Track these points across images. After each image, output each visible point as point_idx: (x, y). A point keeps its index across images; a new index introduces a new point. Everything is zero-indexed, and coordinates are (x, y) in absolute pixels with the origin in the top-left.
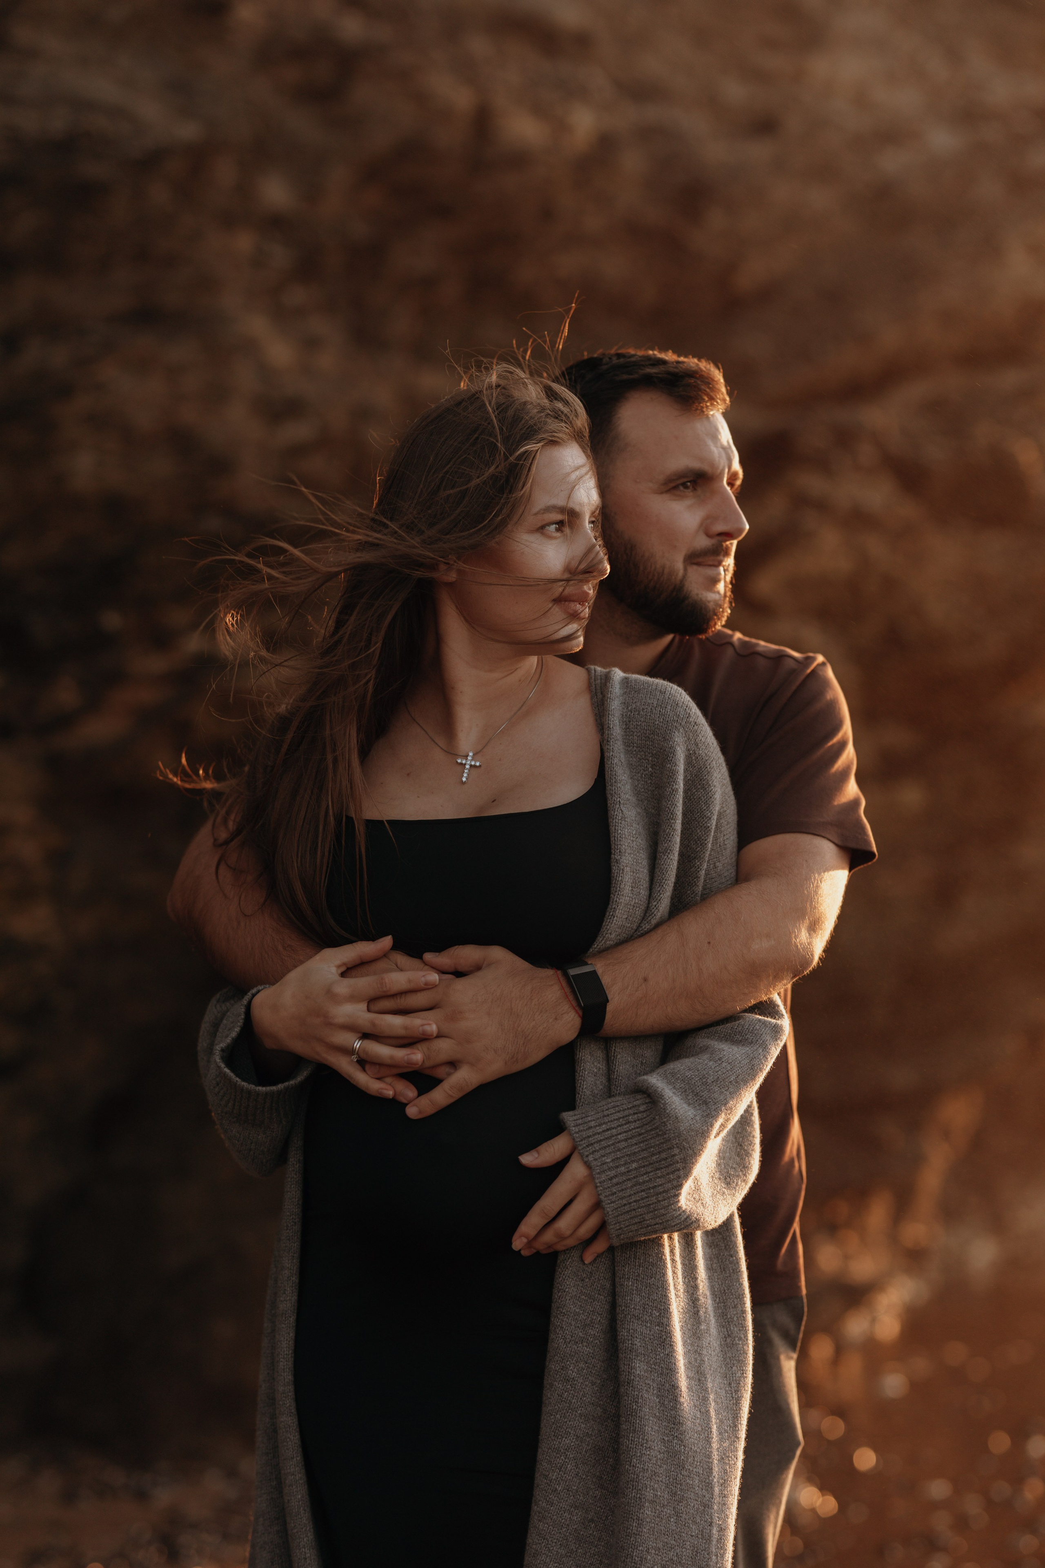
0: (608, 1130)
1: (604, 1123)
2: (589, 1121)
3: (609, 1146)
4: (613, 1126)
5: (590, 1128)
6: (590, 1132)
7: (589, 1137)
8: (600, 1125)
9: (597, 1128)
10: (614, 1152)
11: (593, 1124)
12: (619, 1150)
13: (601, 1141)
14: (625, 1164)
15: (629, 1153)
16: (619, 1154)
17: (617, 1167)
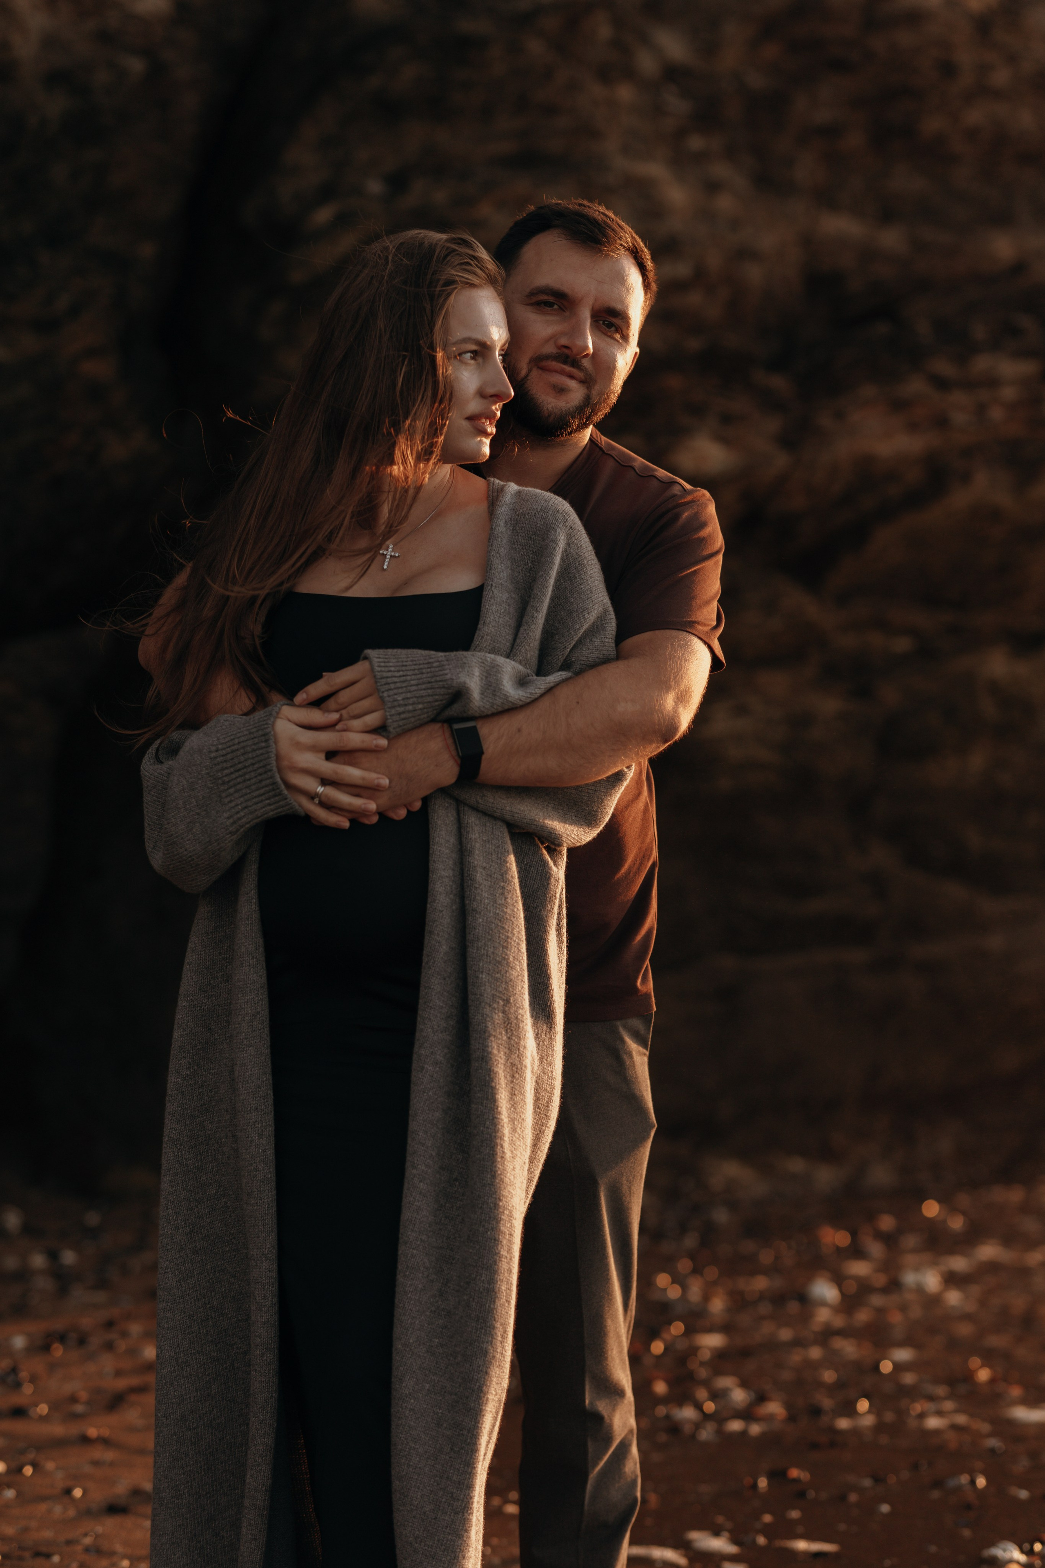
0: (404, 676)
1: (402, 671)
2: (390, 666)
3: (402, 687)
4: (408, 674)
5: (390, 671)
6: (390, 674)
7: (387, 677)
8: (399, 671)
9: (396, 673)
10: (405, 693)
11: (393, 669)
12: (410, 692)
13: (396, 682)
14: (413, 704)
15: (417, 695)
16: (409, 695)
17: (406, 705)
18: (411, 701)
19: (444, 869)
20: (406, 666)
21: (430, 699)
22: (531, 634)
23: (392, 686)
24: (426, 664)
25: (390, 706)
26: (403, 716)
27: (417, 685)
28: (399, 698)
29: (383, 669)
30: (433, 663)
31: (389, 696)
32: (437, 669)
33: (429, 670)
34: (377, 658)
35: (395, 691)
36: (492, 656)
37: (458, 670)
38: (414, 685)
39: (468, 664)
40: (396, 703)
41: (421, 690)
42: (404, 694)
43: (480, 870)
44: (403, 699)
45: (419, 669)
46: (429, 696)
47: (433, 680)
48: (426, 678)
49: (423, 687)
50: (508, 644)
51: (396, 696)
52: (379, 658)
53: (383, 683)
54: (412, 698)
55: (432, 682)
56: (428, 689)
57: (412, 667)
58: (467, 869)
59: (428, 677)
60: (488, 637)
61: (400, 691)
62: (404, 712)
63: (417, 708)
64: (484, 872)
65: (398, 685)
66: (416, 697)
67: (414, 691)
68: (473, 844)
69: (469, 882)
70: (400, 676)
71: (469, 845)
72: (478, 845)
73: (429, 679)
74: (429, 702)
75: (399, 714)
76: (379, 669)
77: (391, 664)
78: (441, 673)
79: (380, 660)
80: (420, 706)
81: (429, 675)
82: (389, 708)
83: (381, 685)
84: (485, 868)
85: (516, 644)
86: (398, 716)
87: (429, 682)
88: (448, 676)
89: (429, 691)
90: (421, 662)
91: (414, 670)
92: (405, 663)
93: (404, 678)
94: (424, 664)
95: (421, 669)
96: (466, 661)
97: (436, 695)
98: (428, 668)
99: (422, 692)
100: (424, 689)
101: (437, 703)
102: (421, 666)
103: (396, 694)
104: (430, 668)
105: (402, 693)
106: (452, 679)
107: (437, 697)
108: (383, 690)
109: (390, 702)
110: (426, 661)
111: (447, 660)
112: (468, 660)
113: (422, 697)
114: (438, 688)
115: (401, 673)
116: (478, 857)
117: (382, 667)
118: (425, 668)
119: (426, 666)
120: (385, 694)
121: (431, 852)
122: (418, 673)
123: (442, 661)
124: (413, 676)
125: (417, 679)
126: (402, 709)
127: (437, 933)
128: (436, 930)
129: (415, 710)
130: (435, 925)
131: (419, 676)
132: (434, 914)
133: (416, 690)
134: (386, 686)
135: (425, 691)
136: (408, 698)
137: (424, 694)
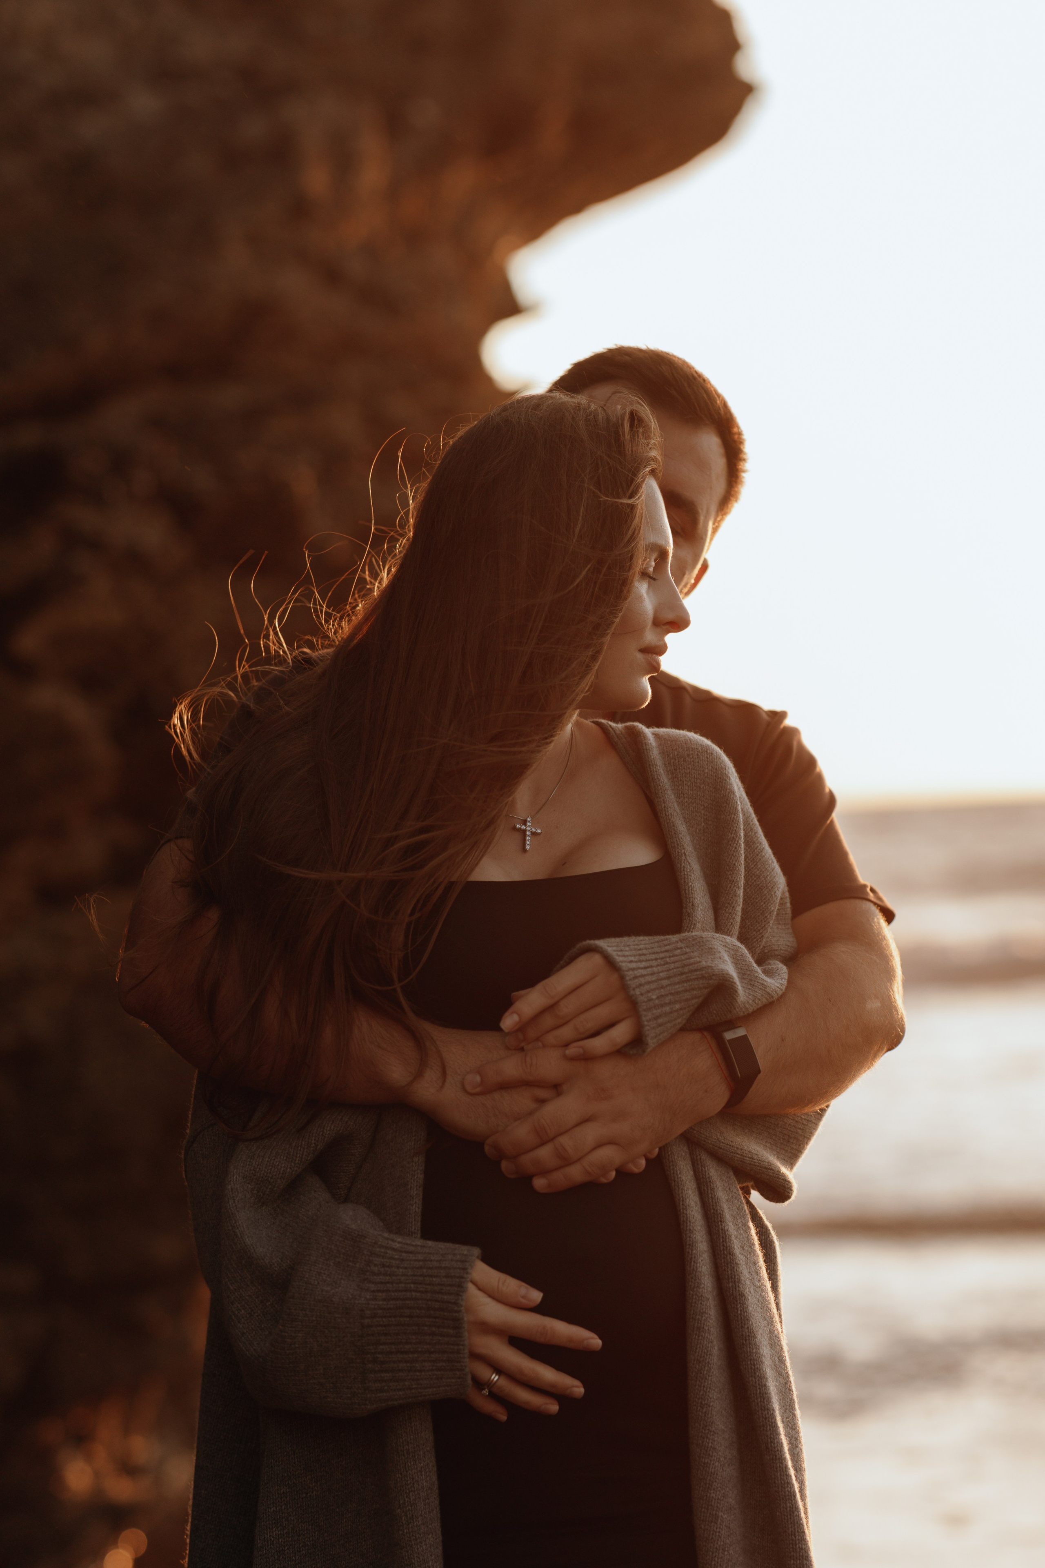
0: (649, 967)
1: (644, 961)
2: (629, 956)
3: (652, 982)
4: (651, 965)
5: (632, 962)
6: (633, 965)
8: (640, 961)
9: (639, 963)
10: (658, 989)
11: (633, 959)
15: (673, 991)
18: (667, 1000)
20: (644, 954)
21: (687, 995)
23: (642, 980)
24: (665, 951)
25: (645, 1007)
26: (660, 1021)
27: (668, 978)
28: (654, 997)
29: (624, 959)
30: (672, 950)
31: (642, 994)
32: (683, 957)
33: (673, 958)
35: (647, 987)
38: (664, 979)
39: (714, 948)
40: (651, 1004)
41: (675, 984)
42: (657, 991)
44: (658, 998)
45: (661, 959)
46: (686, 991)
47: (685, 970)
48: (675, 968)
49: (677, 979)
51: (650, 994)
53: (632, 976)
54: (667, 995)
55: (685, 973)
56: (683, 982)
57: (653, 956)
59: (678, 968)
61: (653, 986)
62: (659, 1016)
63: (674, 1009)
65: (649, 978)
66: (671, 994)
67: (667, 986)
70: (645, 968)
73: (680, 969)
74: (687, 1000)
75: (656, 1018)
77: (628, 953)
79: (614, 949)
80: (677, 1006)
81: (677, 965)
82: (645, 1010)
83: (630, 980)
86: (655, 1022)
87: (682, 974)
88: (703, 964)
89: (685, 985)
91: (655, 960)
93: (649, 970)
94: (662, 951)
95: (663, 957)
97: (693, 989)
98: (671, 956)
99: (677, 986)
100: (679, 983)
101: (694, 1001)
102: (663, 954)
103: (648, 992)
105: (654, 990)
106: (709, 967)
107: (695, 992)
108: (634, 986)
109: (644, 1002)
113: (678, 993)
114: (694, 979)
115: (644, 963)
117: (621, 956)
118: (667, 957)
119: (667, 954)
120: (638, 992)
122: (662, 963)
124: (659, 968)
125: (666, 971)
126: (657, 1012)
127: (708, 1329)
128: (706, 1326)
129: (671, 1013)
130: (704, 1318)
131: (666, 966)
132: (701, 1303)
133: (669, 985)
134: (637, 980)
135: (680, 986)
136: (662, 996)
137: (679, 990)
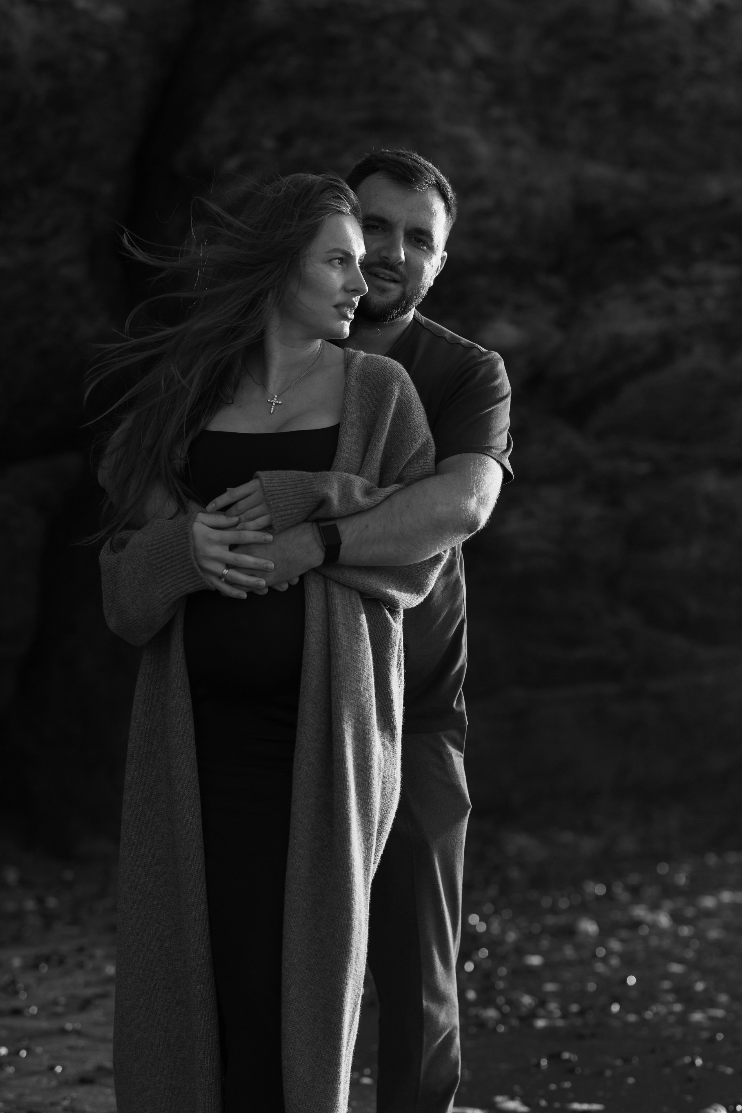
0: (284, 489)
1: (283, 486)
2: (274, 483)
3: (283, 498)
4: (287, 488)
5: (274, 486)
6: (274, 488)
7: (272, 491)
8: (280, 486)
9: (278, 487)
10: (285, 501)
11: (276, 485)
12: (288, 501)
13: (279, 494)
14: (290, 509)
15: (294, 503)
16: (288, 503)
17: (286, 510)
18: (289, 507)
19: (316, 626)
20: (286, 482)
21: (303, 505)
22: (374, 458)
23: (276, 497)
24: (300, 480)
26: (284, 518)
27: (294, 496)
28: (281, 505)
29: (269, 485)
30: (304, 480)
31: (274, 504)
32: (307, 484)
33: (302, 485)
34: (265, 477)
35: (278, 500)
36: (347, 474)
37: (322, 485)
38: (291, 496)
39: (330, 480)
40: (279, 509)
41: (297, 499)
42: (284, 503)
43: (341, 626)
44: (284, 506)
45: (294, 484)
46: (302, 503)
47: (305, 492)
48: (300, 490)
49: (298, 497)
50: (358, 465)
51: (278, 504)
52: (266, 477)
53: (269, 495)
54: (290, 505)
55: (304, 494)
56: (302, 498)
57: (290, 483)
58: (332, 625)
59: (302, 490)
60: (344, 460)
61: (282, 500)
62: (284, 515)
63: (294, 512)
64: (344, 627)
65: (280, 496)
66: (293, 504)
67: (291, 500)
68: (336, 607)
69: (333, 635)
70: (282, 490)
71: (333, 608)
72: (339, 608)
73: (302, 491)
74: (303, 508)
75: (281, 516)
76: (267, 485)
77: (275, 481)
78: (310, 487)
79: (267, 478)
80: (296, 511)
82: (274, 512)
83: (268, 497)
84: (344, 624)
85: (363, 464)
86: (280, 518)
87: (302, 494)
88: (316, 489)
89: (302, 500)
90: (296, 479)
91: (291, 485)
92: (284, 481)
93: (284, 491)
94: (298, 480)
95: (296, 484)
96: (328, 478)
97: (308, 502)
98: (301, 483)
99: (297, 500)
100: (299, 499)
101: (308, 508)
102: (297, 482)
103: (278, 503)
104: (302, 483)
105: (283, 502)
106: (319, 491)
107: (308, 504)
108: (269, 499)
109: (274, 508)
110: (300, 479)
111: (315, 478)
112: (329, 478)
113: (297, 504)
114: (308, 497)
115: (282, 487)
116: (340, 616)
117: (268, 483)
118: (299, 484)
119: (300, 482)
120: (271, 503)
121: (306, 613)
122: (294, 487)
123: (311, 478)
124: (291, 490)
125: (294, 492)
126: (283, 513)
127: (310, 671)
128: (309, 669)
129: (292, 514)
130: (308, 665)
131: (295, 489)
132: (308, 658)
133: (293, 499)
134: (272, 497)
135: (299, 500)
136: (287, 505)
137: (298, 502)
